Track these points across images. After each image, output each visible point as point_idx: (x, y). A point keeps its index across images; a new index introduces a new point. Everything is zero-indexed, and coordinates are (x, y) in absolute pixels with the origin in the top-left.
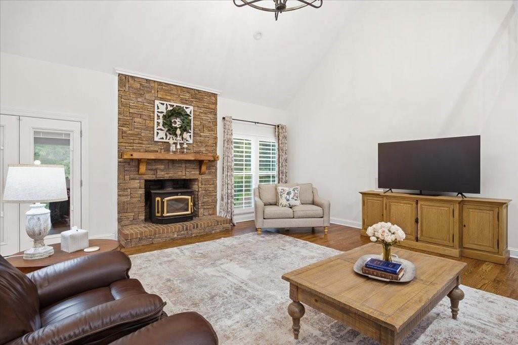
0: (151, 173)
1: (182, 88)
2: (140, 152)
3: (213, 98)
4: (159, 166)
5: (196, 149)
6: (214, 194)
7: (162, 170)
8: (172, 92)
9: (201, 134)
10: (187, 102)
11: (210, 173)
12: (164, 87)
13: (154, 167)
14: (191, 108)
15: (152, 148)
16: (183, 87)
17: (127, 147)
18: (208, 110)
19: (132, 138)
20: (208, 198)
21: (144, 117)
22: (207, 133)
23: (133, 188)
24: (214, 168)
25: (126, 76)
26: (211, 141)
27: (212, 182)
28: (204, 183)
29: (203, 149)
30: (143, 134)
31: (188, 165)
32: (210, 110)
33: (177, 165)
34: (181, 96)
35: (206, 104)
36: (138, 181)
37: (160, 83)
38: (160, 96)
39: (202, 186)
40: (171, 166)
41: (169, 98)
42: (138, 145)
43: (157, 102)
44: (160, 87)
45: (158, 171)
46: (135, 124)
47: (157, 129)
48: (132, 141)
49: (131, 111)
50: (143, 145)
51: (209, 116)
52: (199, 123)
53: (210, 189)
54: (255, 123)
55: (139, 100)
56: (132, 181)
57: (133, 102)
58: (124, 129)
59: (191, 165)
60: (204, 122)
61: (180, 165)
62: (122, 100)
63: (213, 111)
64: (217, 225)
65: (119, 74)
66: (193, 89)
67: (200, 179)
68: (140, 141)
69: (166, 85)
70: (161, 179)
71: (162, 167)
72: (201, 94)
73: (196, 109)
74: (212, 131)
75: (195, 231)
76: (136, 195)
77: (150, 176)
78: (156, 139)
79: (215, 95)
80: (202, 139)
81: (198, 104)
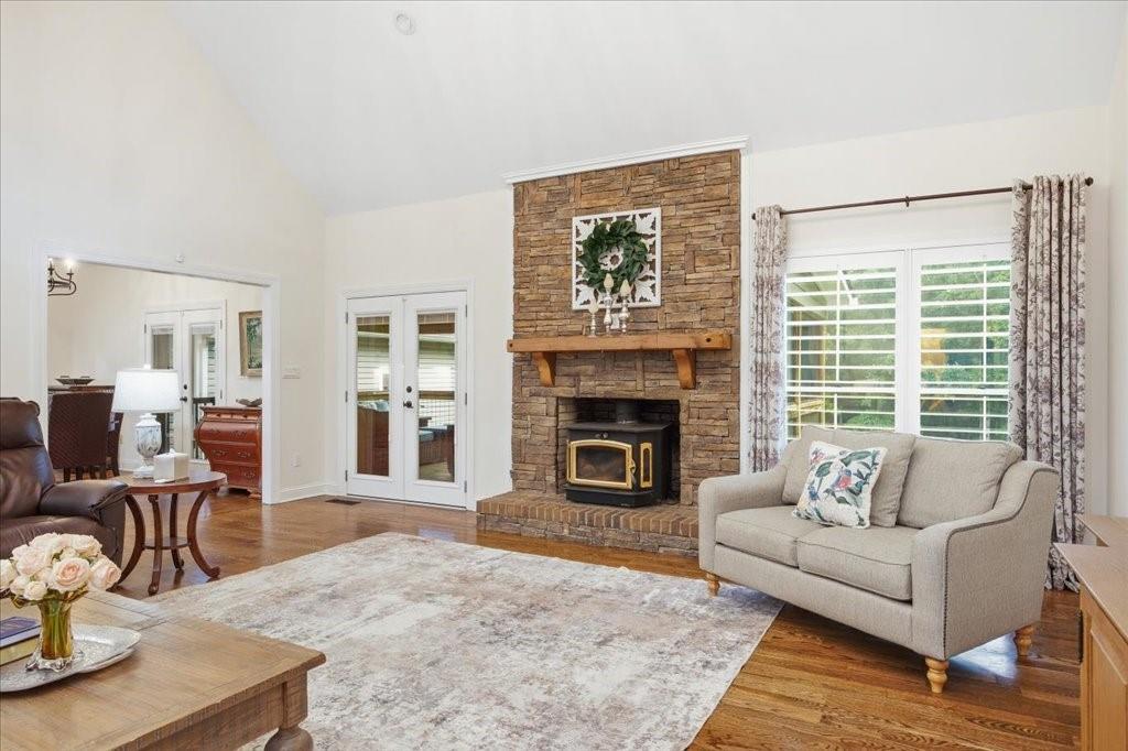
0: (568, 384)
1: (636, 170)
2: (547, 336)
3: (727, 165)
4: (583, 367)
5: (676, 321)
6: (729, 447)
7: (592, 377)
8: (611, 187)
9: (688, 277)
10: (649, 200)
11: (713, 387)
12: (594, 182)
13: (574, 370)
14: (656, 212)
15: (570, 328)
16: (640, 165)
17: (526, 329)
18: (708, 204)
19: (534, 309)
20: (707, 456)
21: (556, 261)
22: (705, 272)
23: (536, 415)
24: (729, 371)
25: (523, 184)
26: (718, 293)
27: (721, 412)
28: (694, 412)
29: (694, 319)
30: (553, 299)
31: (649, 363)
32: (716, 203)
33: (623, 364)
34: (634, 190)
35: (700, 191)
36: (543, 400)
37: (586, 176)
38: (584, 204)
39: (691, 421)
40: (608, 368)
41: (604, 202)
42: (545, 323)
43: (576, 221)
44: (585, 183)
45: (582, 378)
46: (540, 278)
47: (578, 283)
48: (534, 315)
49: (534, 252)
50: (554, 323)
51: (711, 221)
52: (681, 247)
53: (715, 432)
54: (907, 200)
55: (547, 225)
56: (534, 399)
57: (536, 233)
58: (522, 292)
59: (659, 364)
60: (695, 242)
61: (630, 364)
62: (519, 234)
63: (724, 202)
64: (675, 533)
65: (514, 184)
66: (662, 161)
67: (684, 402)
68: (548, 314)
69: (599, 175)
70: (589, 396)
71: (590, 369)
72: (685, 166)
73: (672, 211)
74: (722, 262)
75: (611, 533)
76: (542, 429)
77: (565, 390)
78: (576, 305)
79: (732, 157)
80: (689, 289)
81: (678, 196)
